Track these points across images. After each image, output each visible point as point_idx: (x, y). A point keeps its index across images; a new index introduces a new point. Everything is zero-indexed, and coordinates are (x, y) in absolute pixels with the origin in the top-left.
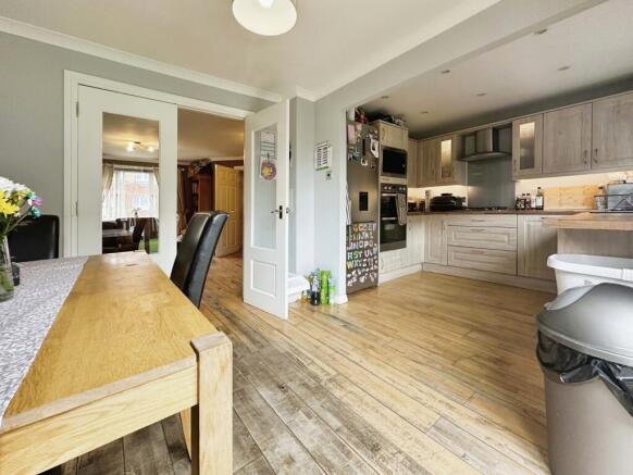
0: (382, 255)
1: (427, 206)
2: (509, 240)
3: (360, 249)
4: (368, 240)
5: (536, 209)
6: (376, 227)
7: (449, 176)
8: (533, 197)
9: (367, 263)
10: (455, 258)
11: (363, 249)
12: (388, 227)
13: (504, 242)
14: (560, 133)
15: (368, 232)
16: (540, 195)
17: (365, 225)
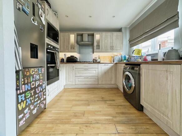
0: (48, 88)
1: (65, 60)
2: (96, 73)
3: (32, 89)
4: (39, 80)
5: (98, 62)
6: (44, 70)
7: (74, 49)
8: (98, 59)
9: (38, 97)
10: (78, 81)
11: (35, 88)
12: (51, 70)
13: (94, 73)
14: (106, 40)
15: (39, 74)
16: (99, 58)
17: (36, 70)
